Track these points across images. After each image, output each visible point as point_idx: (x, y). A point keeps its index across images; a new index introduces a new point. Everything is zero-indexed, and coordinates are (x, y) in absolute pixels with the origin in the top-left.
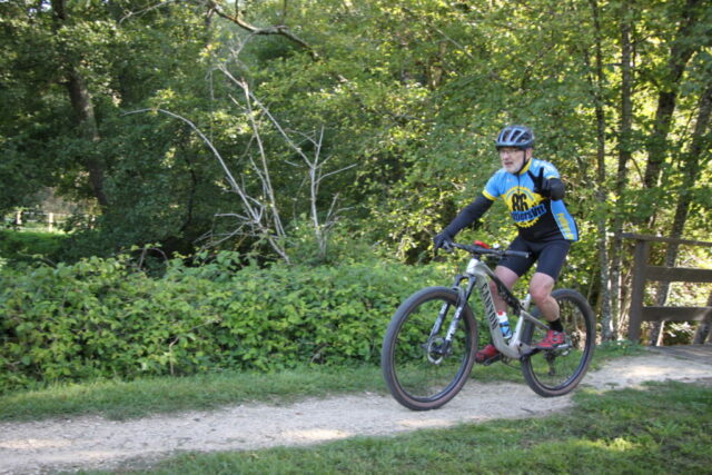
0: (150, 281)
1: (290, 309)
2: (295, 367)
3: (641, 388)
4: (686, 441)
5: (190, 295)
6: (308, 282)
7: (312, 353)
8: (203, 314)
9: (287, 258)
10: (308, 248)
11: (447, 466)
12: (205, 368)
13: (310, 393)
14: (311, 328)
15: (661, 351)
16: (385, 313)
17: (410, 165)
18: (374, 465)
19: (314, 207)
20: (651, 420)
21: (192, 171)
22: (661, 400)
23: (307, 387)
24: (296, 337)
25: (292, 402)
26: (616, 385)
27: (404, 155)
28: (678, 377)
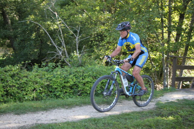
0: (28, 72)
1: (70, 80)
2: (72, 97)
3: (176, 101)
4: (190, 117)
5: (40, 76)
6: (76, 72)
7: (77, 93)
8: (44, 82)
10: (76, 62)
11: (118, 126)
12: (45, 98)
13: (77, 105)
14: (77, 85)
15: (182, 90)
17: (106, 36)
18: (96, 126)
19: (77, 49)
20: (179, 111)
21: (40, 40)
22: (182, 105)
23: (76, 103)
24: (73, 88)
25: (71, 108)
26: (168, 100)
27: (104, 34)
28: (187, 98)
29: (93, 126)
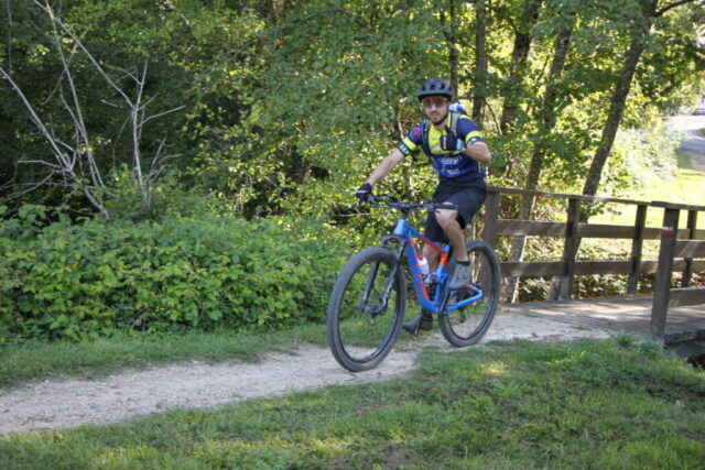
1: (107, 270)
2: (110, 336)
3: (486, 348)
4: (524, 400)
6: (127, 240)
7: (132, 320)
9: (105, 212)
10: (130, 201)
12: (3, 340)
13: (127, 364)
14: (131, 291)
16: (215, 274)
19: (137, 153)
20: (493, 382)
23: (125, 357)
24: (114, 302)
25: (107, 375)
27: (240, 97)
28: (525, 335)
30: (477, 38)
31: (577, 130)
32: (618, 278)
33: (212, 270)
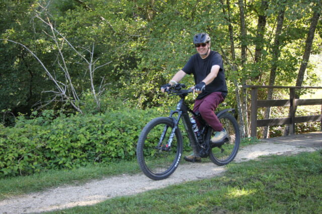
0: (7, 128)
1: (82, 136)
2: (86, 166)
3: (257, 160)
4: (278, 182)
5: (29, 134)
6: (90, 122)
7: (95, 158)
8: (36, 143)
9: (81, 111)
10: (91, 105)
11: (161, 207)
12: (39, 170)
13: (94, 178)
14: (93, 145)
15: (268, 141)
17: (140, 60)
18: (125, 210)
19: (92, 84)
20: (262, 175)
21: (29, 71)
22: (267, 164)
23: (92, 174)
24: (86, 150)
25: (85, 183)
26: (245, 159)
27: (136, 55)
28: (275, 152)
29: (119, 211)
30: (241, 20)
31: (291, 56)
32: (316, 124)
33: (129, 133)
